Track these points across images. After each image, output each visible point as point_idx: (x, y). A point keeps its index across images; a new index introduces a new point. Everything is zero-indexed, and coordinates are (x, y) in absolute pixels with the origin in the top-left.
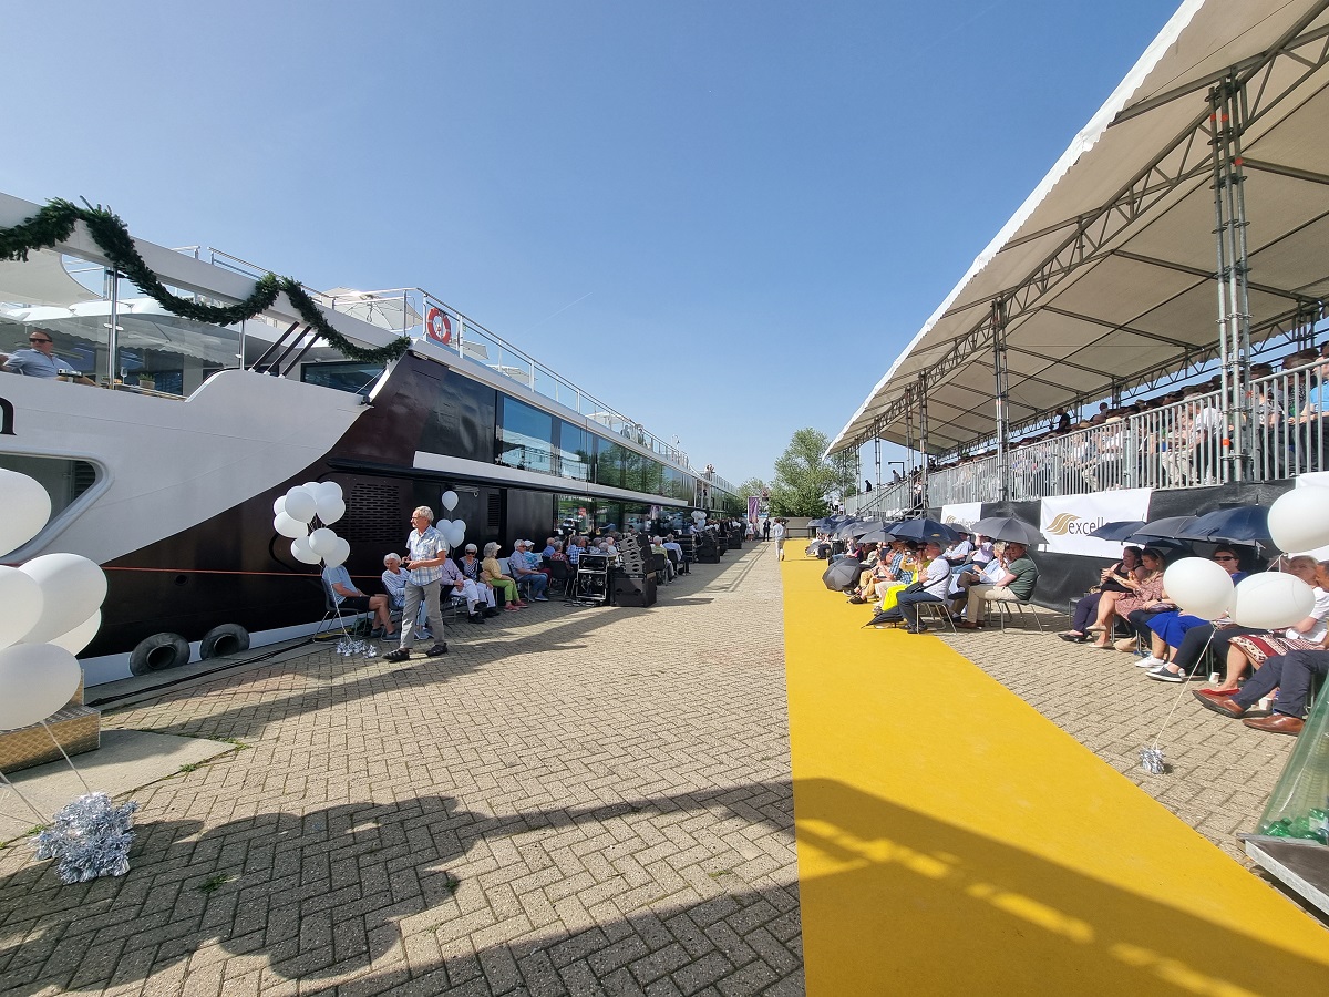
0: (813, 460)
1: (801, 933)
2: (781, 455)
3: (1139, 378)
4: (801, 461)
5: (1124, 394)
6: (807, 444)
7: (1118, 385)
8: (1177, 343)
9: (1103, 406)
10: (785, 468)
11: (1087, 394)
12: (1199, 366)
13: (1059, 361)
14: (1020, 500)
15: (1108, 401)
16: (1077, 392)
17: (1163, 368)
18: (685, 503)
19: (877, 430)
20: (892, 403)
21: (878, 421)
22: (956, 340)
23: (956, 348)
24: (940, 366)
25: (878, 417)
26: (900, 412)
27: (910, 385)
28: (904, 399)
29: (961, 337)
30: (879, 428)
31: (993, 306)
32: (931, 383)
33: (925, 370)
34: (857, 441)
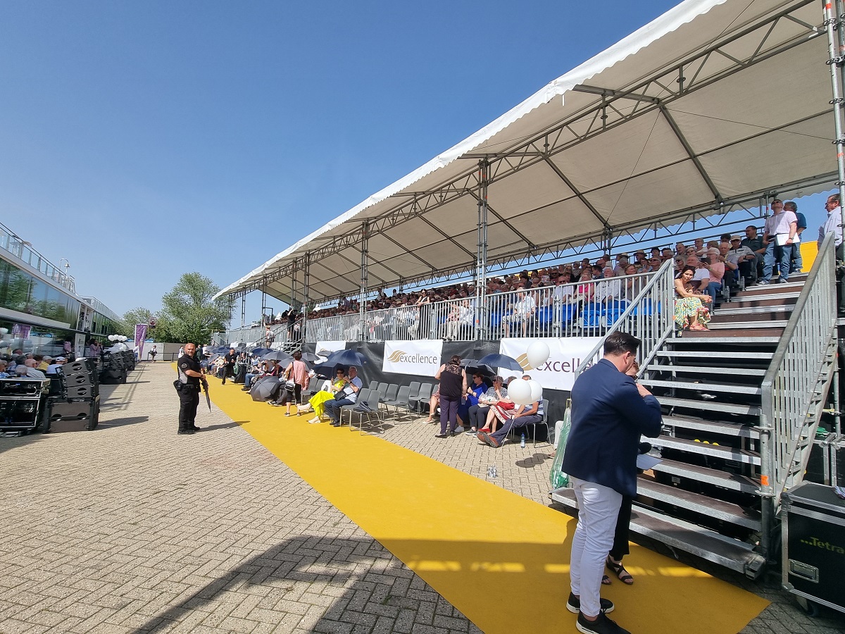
0: (198, 299)
1: (453, 607)
2: (170, 291)
3: (413, 279)
4: (187, 298)
5: (405, 287)
6: (194, 285)
7: (402, 281)
8: (430, 266)
9: (395, 291)
10: (171, 302)
11: (387, 283)
12: (437, 279)
13: (379, 262)
14: (371, 341)
15: (397, 289)
16: (383, 281)
17: (422, 276)
18: (66, 326)
19: (264, 284)
20: (280, 267)
21: (266, 278)
22: (334, 237)
23: (334, 243)
24: (321, 251)
25: (266, 275)
26: (286, 275)
27: (297, 258)
28: (291, 267)
29: (338, 236)
30: (266, 282)
31: (363, 224)
32: (313, 260)
33: (309, 251)
34: (244, 289)
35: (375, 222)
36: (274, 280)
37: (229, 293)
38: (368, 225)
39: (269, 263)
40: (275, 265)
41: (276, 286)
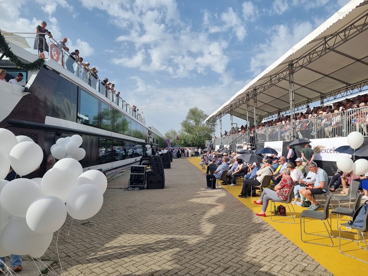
0: (197, 122)
4: (192, 122)
6: (195, 114)
8: (344, 83)
10: (185, 125)
11: (311, 99)
13: (304, 86)
16: (308, 98)
17: (339, 91)
18: (143, 141)
19: (231, 110)
20: (239, 99)
21: (232, 106)
22: (271, 76)
23: (271, 79)
24: (263, 86)
25: (232, 104)
26: (243, 103)
27: (248, 92)
28: (245, 98)
29: (273, 75)
30: (232, 109)
31: (289, 65)
32: (258, 92)
33: (256, 87)
34: (220, 114)
35: (297, 62)
36: (236, 107)
37: (213, 117)
38: (292, 65)
39: (233, 98)
40: (237, 99)
41: (238, 110)
